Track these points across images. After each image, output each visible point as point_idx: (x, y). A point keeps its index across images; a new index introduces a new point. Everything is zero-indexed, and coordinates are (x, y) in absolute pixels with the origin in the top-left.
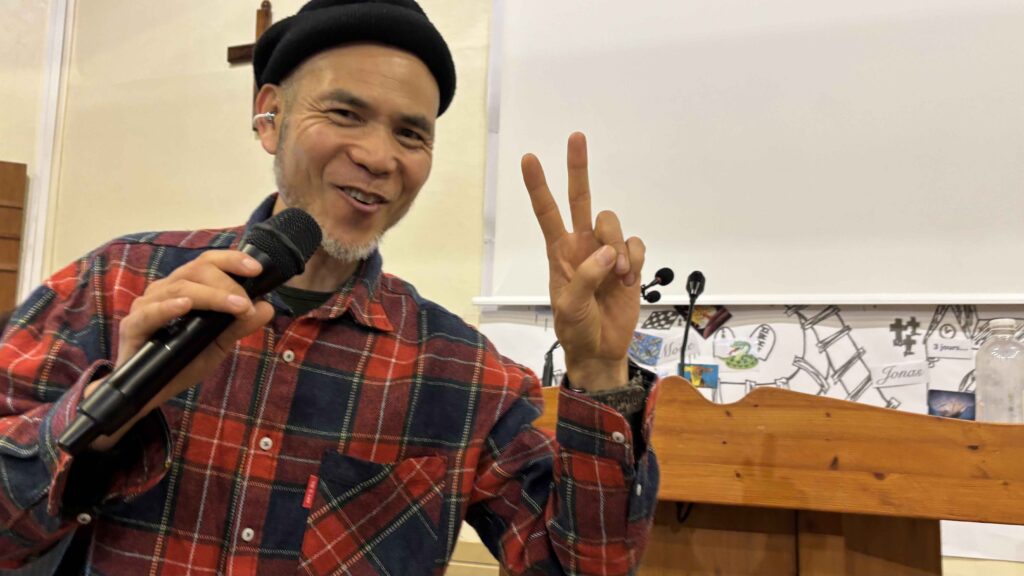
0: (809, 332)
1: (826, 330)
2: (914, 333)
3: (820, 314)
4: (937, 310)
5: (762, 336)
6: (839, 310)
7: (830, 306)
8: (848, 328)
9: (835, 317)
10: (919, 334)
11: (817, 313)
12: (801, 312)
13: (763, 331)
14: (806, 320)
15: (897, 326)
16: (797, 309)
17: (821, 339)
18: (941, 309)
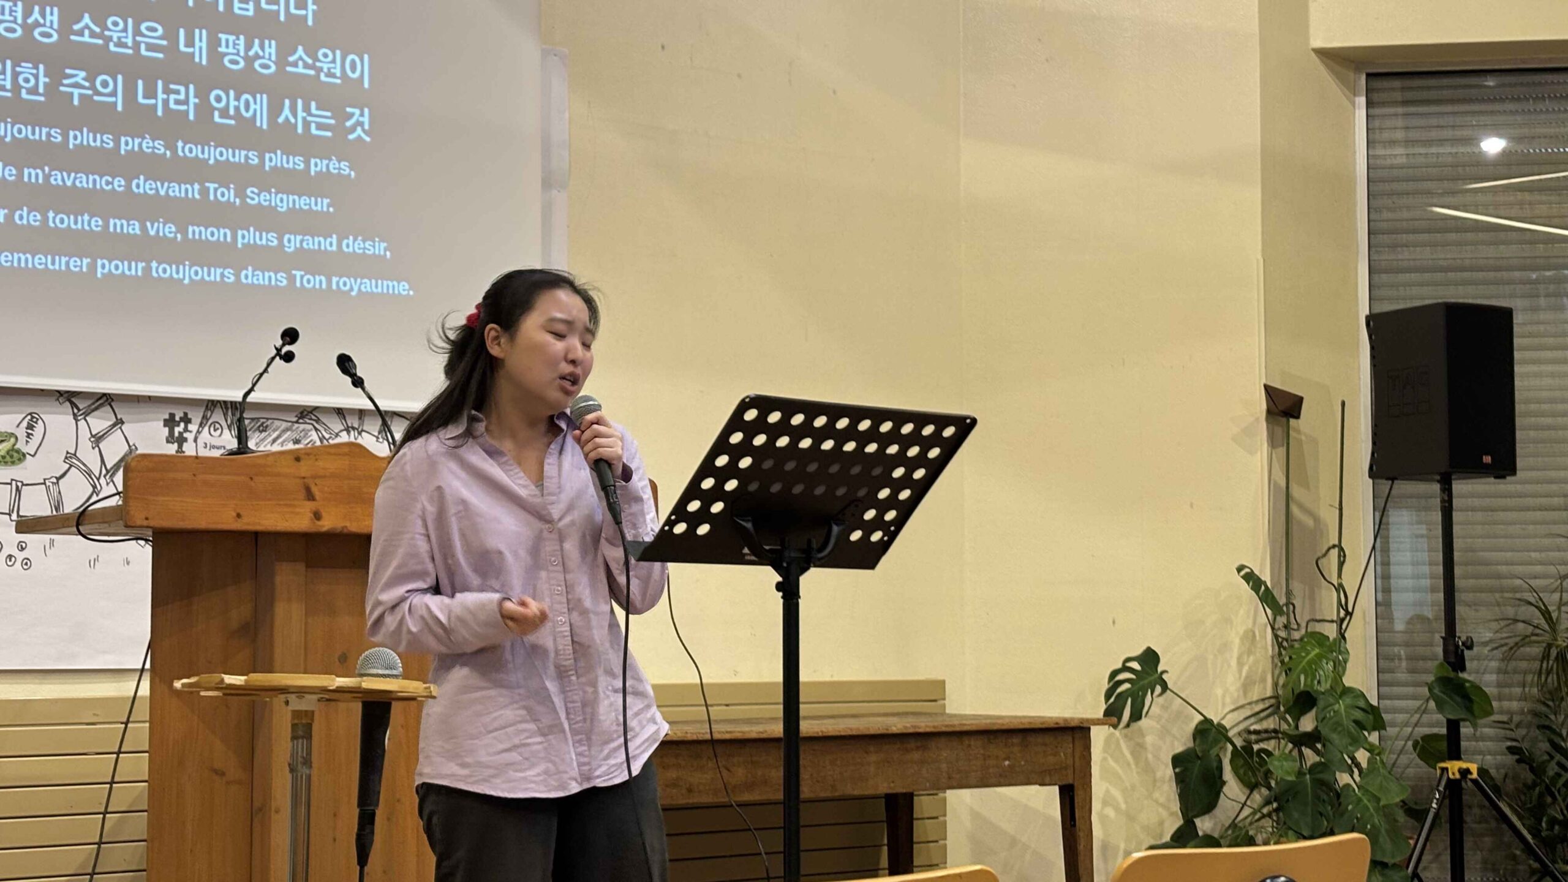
0: (82, 423)
1: (99, 422)
2: (186, 430)
3: (93, 404)
4: (207, 406)
5: (30, 427)
6: (113, 400)
7: (104, 395)
8: (120, 422)
9: (109, 408)
10: (191, 432)
11: (89, 402)
12: (73, 399)
13: (31, 420)
14: (79, 410)
15: (170, 422)
16: (68, 397)
17: (94, 433)
18: (211, 405)
